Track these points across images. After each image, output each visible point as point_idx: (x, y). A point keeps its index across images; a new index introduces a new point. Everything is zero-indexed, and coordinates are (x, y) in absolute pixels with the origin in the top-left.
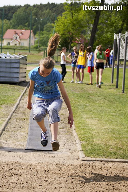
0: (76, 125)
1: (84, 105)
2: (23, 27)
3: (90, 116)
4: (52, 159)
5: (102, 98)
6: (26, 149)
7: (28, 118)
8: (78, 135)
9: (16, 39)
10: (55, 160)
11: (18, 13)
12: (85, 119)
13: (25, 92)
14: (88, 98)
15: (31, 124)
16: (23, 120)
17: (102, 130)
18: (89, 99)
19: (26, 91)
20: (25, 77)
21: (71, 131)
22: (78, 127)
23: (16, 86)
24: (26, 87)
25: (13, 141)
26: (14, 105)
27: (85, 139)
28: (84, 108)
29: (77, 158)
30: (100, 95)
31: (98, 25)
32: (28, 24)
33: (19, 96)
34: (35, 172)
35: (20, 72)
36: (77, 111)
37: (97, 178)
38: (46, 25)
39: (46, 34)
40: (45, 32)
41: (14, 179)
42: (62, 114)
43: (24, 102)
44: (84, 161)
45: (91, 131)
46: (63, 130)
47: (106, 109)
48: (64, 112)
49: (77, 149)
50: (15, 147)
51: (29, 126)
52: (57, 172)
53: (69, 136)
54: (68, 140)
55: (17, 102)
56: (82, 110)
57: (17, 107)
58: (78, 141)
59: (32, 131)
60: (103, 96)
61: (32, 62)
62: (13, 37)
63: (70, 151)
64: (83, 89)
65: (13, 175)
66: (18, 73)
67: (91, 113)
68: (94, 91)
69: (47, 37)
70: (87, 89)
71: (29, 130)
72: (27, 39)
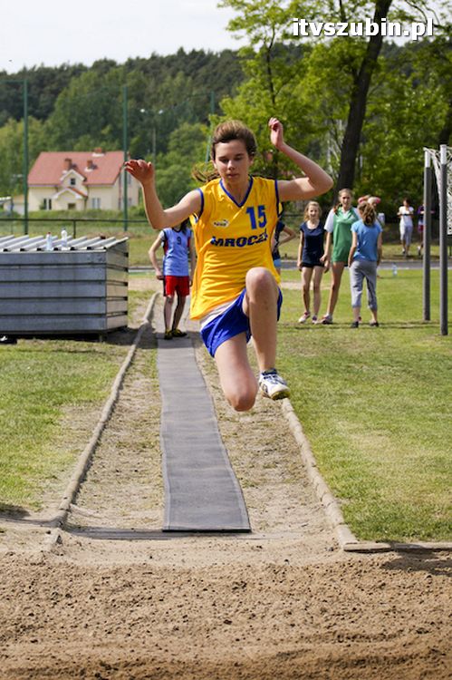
0: (318, 453)
1: (336, 394)
2: (92, 142)
3: (361, 426)
4: (252, 553)
5: (395, 368)
6: (165, 531)
7: (156, 442)
8: (329, 481)
9: (70, 188)
10: (263, 557)
11: (72, 93)
12: (344, 435)
13: (131, 364)
14: (348, 372)
15: (167, 457)
16: (141, 448)
17: (402, 464)
18: (352, 375)
19: (132, 359)
20: (126, 313)
21: (303, 474)
22: (324, 458)
23: (99, 344)
24: (133, 347)
25: (120, 510)
26: (102, 405)
27: (351, 493)
28: (340, 403)
29: (332, 546)
30: (387, 361)
31: (364, 121)
32: (111, 132)
33: (113, 376)
34: (205, 590)
35: (108, 295)
36: (316, 413)
37: (400, 597)
38: (176, 131)
39: (179, 162)
40: (172, 155)
41: (144, 610)
42: (267, 426)
43: (132, 393)
44: (355, 555)
45: (368, 467)
46: (276, 470)
47: (411, 402)
48: (271, 418)
49: (328, 522)
50: (128, 525)
51: (164, 463)
52: (273, 588)
53: (298, 488)
54: (296, 501)
55: (110, 393)
56: (333, 408)
57: (112, 410)
58: (327, 499)
59: (174, 478)
60: (398, 362)
61: (138, 263)
62: (62, 179)
63: (306, 529)
64: (327, 343)
65: (137, 599)
66: (100, 298)
67: (362, 415)
68: (365, 348)
69: (181, 173)
70: (341, 344)
71: (165, 474)
72: (113, 184)
